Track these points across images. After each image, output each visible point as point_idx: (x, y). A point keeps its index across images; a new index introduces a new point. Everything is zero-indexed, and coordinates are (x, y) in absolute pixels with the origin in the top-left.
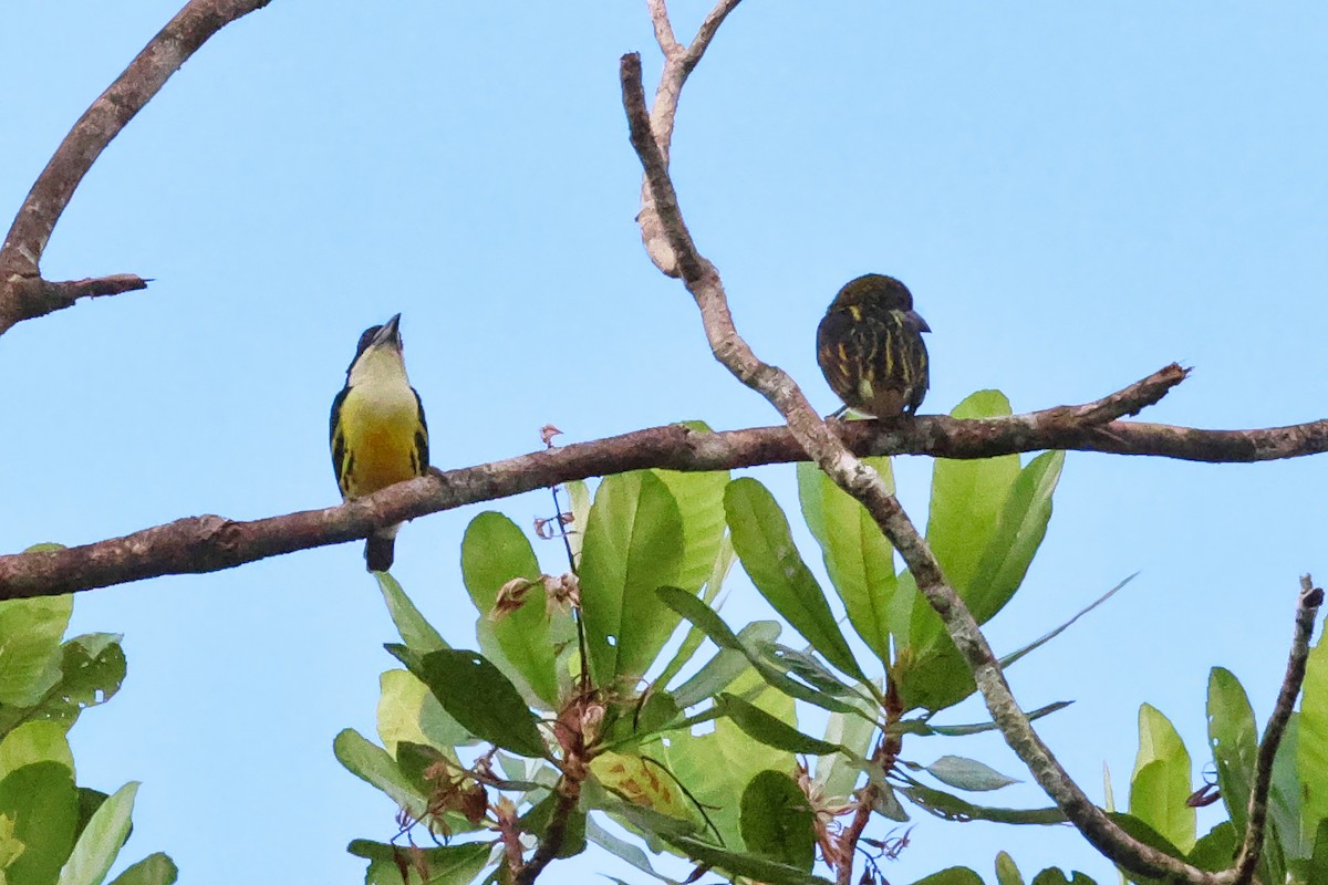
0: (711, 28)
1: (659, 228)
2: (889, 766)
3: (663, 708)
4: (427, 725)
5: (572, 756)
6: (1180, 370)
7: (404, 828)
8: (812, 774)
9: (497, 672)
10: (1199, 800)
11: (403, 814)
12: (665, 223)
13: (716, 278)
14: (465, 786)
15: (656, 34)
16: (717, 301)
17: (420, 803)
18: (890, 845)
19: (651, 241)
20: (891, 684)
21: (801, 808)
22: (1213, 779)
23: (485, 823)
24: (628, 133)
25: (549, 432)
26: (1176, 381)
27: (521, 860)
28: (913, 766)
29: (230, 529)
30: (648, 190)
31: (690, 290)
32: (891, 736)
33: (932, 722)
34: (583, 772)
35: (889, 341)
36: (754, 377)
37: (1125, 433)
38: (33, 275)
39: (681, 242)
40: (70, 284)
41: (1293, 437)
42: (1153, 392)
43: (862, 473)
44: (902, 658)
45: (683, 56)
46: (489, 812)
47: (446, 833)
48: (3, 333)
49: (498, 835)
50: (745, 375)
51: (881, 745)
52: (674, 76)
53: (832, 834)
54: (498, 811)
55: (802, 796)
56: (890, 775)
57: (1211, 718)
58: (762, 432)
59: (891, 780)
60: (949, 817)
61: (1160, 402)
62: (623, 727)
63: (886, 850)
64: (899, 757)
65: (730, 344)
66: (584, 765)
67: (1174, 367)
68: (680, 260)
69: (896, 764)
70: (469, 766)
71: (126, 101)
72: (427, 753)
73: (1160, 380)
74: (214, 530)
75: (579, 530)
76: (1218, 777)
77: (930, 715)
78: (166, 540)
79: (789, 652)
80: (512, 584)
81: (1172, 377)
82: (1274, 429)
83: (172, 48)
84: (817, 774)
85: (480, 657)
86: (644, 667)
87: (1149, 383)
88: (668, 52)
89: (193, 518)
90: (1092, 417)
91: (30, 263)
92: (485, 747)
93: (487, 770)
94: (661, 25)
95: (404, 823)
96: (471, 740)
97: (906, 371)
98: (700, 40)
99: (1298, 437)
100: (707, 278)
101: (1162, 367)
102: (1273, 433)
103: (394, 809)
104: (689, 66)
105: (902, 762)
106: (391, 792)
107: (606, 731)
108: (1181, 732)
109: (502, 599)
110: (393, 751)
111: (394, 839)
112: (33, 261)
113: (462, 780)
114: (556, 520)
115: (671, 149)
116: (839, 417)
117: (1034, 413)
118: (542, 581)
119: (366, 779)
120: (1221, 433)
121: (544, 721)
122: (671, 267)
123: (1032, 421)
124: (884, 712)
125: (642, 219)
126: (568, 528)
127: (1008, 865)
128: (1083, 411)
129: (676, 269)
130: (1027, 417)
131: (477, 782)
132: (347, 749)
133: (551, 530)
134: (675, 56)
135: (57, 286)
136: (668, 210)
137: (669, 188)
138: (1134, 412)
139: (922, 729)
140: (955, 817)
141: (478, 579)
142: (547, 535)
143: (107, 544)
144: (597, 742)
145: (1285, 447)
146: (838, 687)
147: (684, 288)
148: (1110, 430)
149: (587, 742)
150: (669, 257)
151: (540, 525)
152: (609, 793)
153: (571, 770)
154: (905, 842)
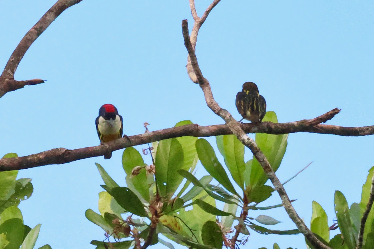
0: (208, 13)
1: (192, 69)
2: (245, 219)
3: (180, 203)
4: (113, 207)
5: (154, 216)
6: (338, 110)
7: (107, 237)
8: (220, 221)
9: (132, 193)
10: (332, 228)
11: (107, 233)
12: (194, 68)
13: (208, 84)
14: (124, 225)
15: (192, 14)
16: (209, 90)
17: (111, 230)
18: (243, 241)
19: (190, 73)
20: (245, 196)
21: (219, 231)
22: (336, 222)
23: (130, 235)
24: (184, 42)
25: (146, 124)
26: (337, 113)
27: (140, 246)
28: (251, 219)
29: (68, 152)
30: (189, 59)
31: (201, 87)
32: (245, 210)
33: (257, 206)
34: (158, 221)
35: (255, 100)
36: (219, 112)
37: (322, 128)
38: (12, 79)
39: (198, 73)
40: (22, 81)
41: (370, 129)
42: (330, 116)
43: (250, 140)
44: (248, 188)
45: (200, 20)
46: (131, 232)
47: (119, 238)
48: (1, 97)
49: (133, 239)
50: (217, 112)
51: (242, 213)
52: (197, 26)
53: (227, 238)
54: (133, 232)
55: (219, 228)
56: (245, 221)
57: (335, 205)
58: (219, 126)
59: (245, 223)
60: (262, 233)
61: (332, 119)
62: (169, 208)
63: (242, 243)
64: (248, 216)
65: (212, 103)
66: (158, 219)
67: (336, 109)
68: (198, 79)
69: (247, 218)
70: (125, 219)
71: (39, 29)
72: (113, 216)
73: (332, 112)
74: (63, 152)
75: (155, 152)
76: (338, 222)
77: (256, 204)
78: (49, 155)
79: (215, 187)
80: (136, 168)
81: (335, 112)
82: (365, 127)
83: (52, 15)
84: (221, 221)
85: (128, 189)
86: (174, 191)
87: (329, 113)
88: (196, 19)
89: (57, 148)
90: (313, 123)
91: (11, 75)
92: (129, 214)
93: (130, 221)
94: (193, 12)
95: (107, 236)
96: (126, 212)
97: (260, 109)
98: (205, 16)
99: (371, 129)
100: (205, 84)
101: (333, 109)
102: (364, 128)
103: (104, 232)
104: (201, 23)
105: (248, 217)
106: (102, 226)
107: (164, 209)
108: (324, 209)
109: (134, 172)
110: (103, 215)
111: (104, 240)
112: (12, 75)
113: (123, 224)
114: (148, 149)
115: (196, 47)
116: (241, 122)
117: (296, 122)
118: (144, 167)
119: (95, 223)
120: (350, 128)
121: (146, 206)
122: (196, 81)
123: (296, 124)
124: (243, 204)
125: (188, 67)
126: (152, 151)
127: (277, 247)
128: (310, 121)
129: (197, 81)
130: (294, 122)
131: (127, 224)
132: (89, 215)
133: (147, 152)
134: (197, 20)
135: (19, 82)
136: (195, 64)
137: (195, 58)
138: (325, 122)
139: (254, 208)
140: (264, 233)
141: (126, 166)
142: (146, 153)
143: (32, 156)
144: (161, 212)
145: (367, 132)
146: (230, 197)
147: (199, 87)
148: (318, 127)
149: (158, 212)
150: (195, 78)
151: (144, 151)
152: (165, 227)
153: (154, 221)
154: (247, 240)
